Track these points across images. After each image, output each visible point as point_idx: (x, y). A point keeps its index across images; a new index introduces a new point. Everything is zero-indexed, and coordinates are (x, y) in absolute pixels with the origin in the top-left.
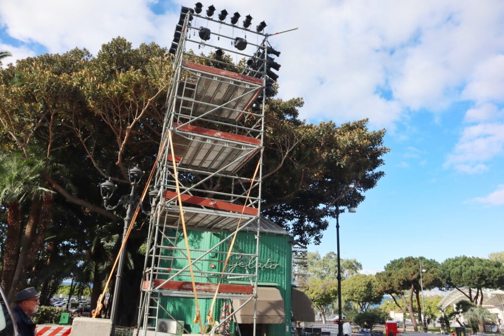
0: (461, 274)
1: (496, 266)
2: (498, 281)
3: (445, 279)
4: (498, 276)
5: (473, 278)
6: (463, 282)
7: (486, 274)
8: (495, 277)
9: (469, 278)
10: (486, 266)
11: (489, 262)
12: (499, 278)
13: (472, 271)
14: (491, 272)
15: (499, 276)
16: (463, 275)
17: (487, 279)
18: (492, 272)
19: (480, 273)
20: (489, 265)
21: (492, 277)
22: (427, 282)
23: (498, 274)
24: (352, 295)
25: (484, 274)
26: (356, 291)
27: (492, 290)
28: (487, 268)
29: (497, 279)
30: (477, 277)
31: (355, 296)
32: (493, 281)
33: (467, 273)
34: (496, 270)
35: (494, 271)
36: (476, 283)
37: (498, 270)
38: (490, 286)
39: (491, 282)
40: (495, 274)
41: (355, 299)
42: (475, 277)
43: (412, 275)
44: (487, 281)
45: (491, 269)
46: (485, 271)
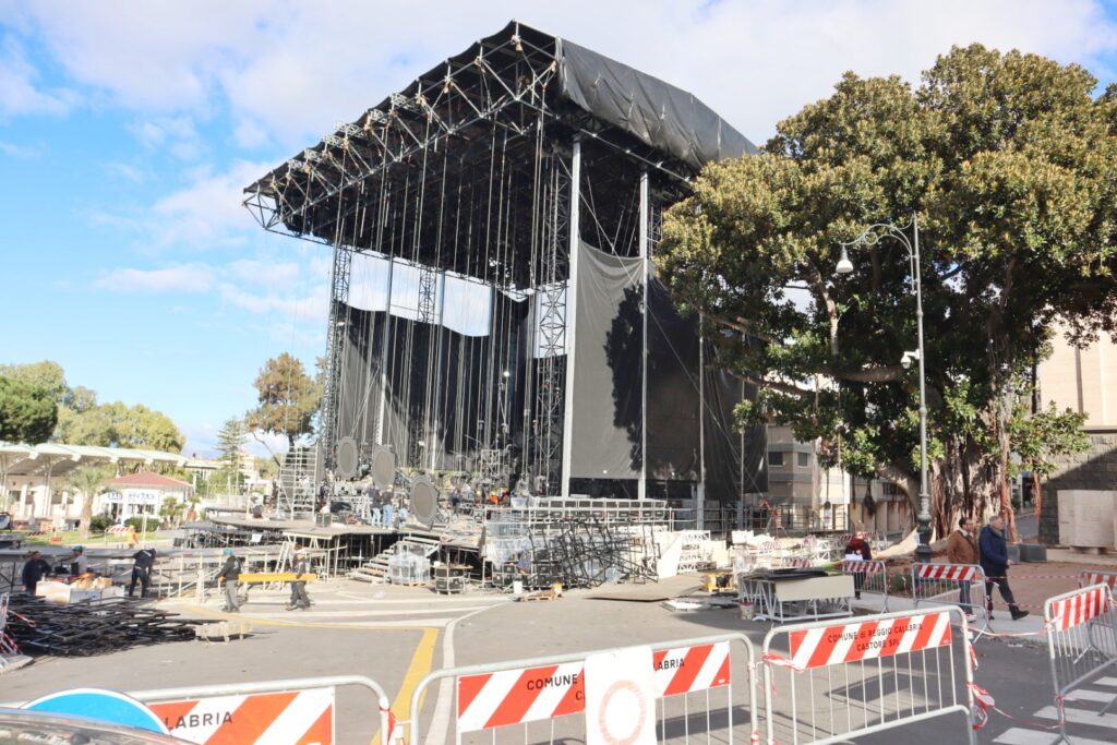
1: (34, 396)
2: (30, 426)
4: (33, 417)
7: (9, 412)
8: (28, 418)
10: (14, 393)
11: (21, 387)
12: (35, 420)
14: (21, 408)
15: (37, 416)
17: (7, 421)
18: (24, 408)
20: (21, 391)
21: (21, 417)
23: (35, 414)
25: (4, 411)
27: (8, 443)
28: (16, 398)
29: (29, 423)
32: (19, 426)
34: (34, 403)
35: (27, 406)
37: (37, 404)
38: (10, 436)
39: (15, 427)
40: (29, 412)
44: (8, 424)
45: (23, 402)
46: (7, 405)
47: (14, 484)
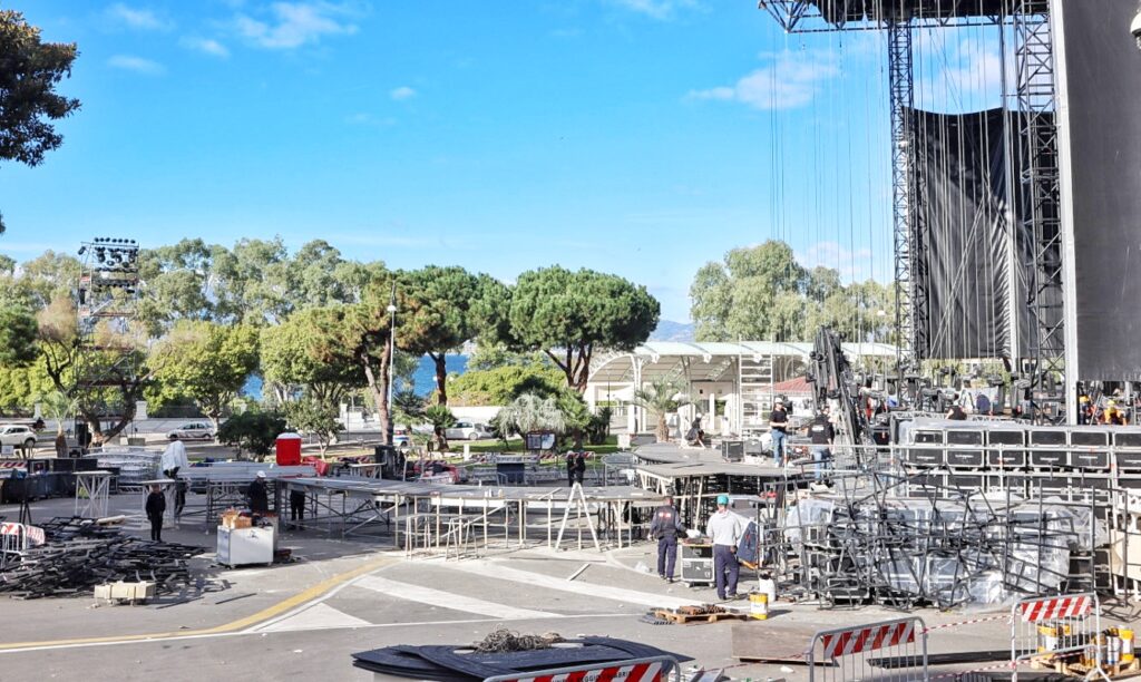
0: (530, 314)
1: (613, 294)
3: (495, 326)
5: (555, 323)
6: (534, 333)
9: (544, 322)
12: (612, 322)
13: (554, 306)
15: (613, 317)
16: (535, 315)
17: (586, 326)
18: (599, 309)
19: (568, 310)
20: (598, 290)
21: (599, 320)
22: (411, 336)
23: (611, 315)
24: (289, 364)
25: (581, 314)
26: (298, 354)
28: (591, 298)
29: (606, 326)
30: (564, 321)
31: (295, 368)
33: (542, 311)
35: (603, 306)
36: (561, 336)
37: (613, 304)
40: (604, 314)
41: (295, 377)
42: (561, 320)
43: (377, 318)
44: (589, 328)
45: (597, 301)
46: (582, 306)
47: (701, 392)
